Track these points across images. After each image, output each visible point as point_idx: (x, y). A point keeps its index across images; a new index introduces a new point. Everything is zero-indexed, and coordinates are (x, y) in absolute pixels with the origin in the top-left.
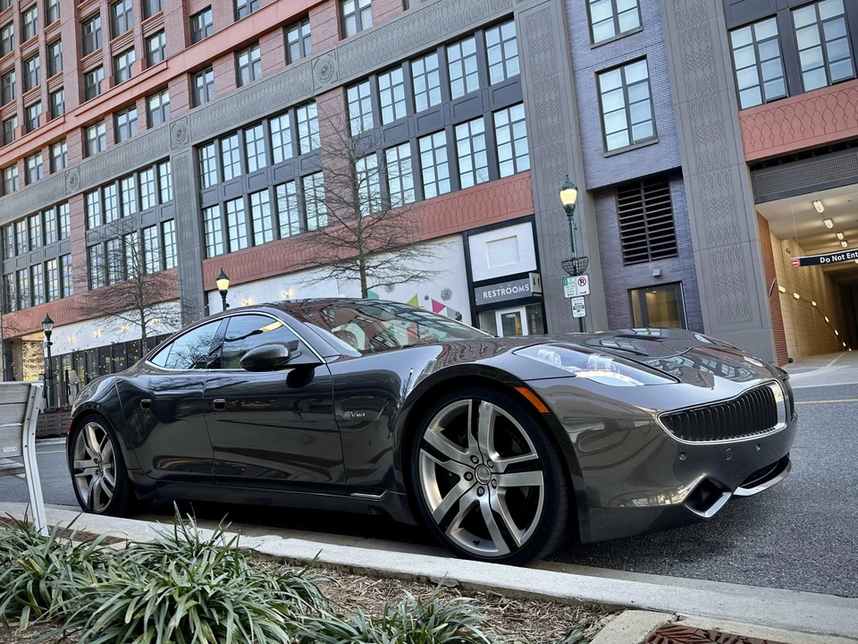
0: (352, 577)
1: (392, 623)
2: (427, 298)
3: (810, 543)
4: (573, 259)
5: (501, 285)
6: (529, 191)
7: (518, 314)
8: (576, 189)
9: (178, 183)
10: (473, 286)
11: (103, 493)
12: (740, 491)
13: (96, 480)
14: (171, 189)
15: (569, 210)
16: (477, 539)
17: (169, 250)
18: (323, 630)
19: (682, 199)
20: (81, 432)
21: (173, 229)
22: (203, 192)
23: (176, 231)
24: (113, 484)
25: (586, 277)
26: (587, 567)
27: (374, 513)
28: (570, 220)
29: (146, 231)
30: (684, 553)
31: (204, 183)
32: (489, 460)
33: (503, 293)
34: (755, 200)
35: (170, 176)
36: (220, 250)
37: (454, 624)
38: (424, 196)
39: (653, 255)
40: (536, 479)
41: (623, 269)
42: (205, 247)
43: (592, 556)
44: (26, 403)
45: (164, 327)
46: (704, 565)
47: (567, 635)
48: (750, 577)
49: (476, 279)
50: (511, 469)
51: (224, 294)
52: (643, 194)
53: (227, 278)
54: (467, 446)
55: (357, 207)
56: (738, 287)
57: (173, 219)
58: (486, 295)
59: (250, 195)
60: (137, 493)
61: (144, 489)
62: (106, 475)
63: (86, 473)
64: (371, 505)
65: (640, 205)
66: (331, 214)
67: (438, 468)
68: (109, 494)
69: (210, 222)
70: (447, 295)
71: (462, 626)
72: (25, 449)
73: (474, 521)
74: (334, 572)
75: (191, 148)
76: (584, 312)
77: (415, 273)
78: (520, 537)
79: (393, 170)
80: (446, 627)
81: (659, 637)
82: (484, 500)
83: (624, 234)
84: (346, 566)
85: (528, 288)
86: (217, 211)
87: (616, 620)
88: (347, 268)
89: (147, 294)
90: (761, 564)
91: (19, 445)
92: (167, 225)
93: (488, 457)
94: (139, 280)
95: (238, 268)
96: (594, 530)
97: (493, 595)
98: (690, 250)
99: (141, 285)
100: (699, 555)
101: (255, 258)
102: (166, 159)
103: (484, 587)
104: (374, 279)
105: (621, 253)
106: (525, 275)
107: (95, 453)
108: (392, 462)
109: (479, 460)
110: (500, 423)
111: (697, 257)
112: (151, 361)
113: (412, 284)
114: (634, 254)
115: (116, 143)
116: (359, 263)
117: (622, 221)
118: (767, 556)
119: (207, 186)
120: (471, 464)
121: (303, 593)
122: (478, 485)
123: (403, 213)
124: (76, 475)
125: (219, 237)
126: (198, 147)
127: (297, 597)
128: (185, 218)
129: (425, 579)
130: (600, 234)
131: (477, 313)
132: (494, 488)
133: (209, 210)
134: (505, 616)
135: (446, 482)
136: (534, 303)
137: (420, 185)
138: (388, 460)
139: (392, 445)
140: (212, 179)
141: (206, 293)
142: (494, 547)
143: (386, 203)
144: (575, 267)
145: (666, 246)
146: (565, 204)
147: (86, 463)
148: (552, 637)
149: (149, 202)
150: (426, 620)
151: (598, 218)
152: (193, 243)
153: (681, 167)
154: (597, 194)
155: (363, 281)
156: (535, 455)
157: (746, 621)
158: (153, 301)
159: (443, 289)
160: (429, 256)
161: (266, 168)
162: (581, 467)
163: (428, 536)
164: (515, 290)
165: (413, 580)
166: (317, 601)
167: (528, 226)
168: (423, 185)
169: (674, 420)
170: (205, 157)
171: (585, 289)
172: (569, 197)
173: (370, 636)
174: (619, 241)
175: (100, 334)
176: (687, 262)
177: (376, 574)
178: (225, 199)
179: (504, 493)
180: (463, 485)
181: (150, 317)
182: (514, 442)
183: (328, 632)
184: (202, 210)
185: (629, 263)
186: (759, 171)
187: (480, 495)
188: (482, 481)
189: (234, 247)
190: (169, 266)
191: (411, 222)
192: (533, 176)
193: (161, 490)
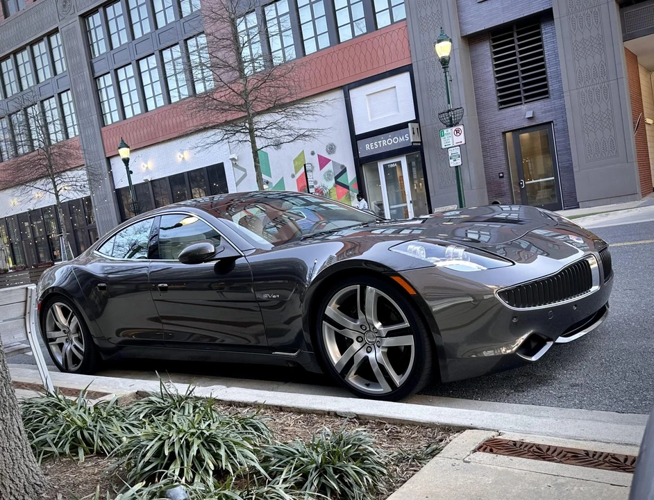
0: (282, 413)
1: (318, 445)
2: (313, 153)
3: (611, 374)
4: (449, 111)
5: (382, 137)
6: (406, 41)
7: (399, 164)
8: (451, 41)
9: (69, 54)
10: (355, 139)
11: (74, 356)
12: (561, 340)
13: (67, 347)
14: (63, 60)
15: (444, 62)
16: (368, 382)
17: (68, 119)
18: (277, 452)
19: (555, 41)
20: (50, 310)
21: (71, 99)
22: (93, 61)
23: (74, 101)
24: (83, 350)
25: (461, 127)
26: (449, 398)
27: (291, 366)
28: (445, 72)
29: (45, 102)
30: (519, 385)
31: (94, 52)
32: (374, 328)
33: (384, 144)
34: (624, 38)
35: (61, 47)
36: (116, 117)
37: (356, 444)
38: (304, 52)
39: (527, 98)
40: (409, 340)
41: (497, 112)
42: (102, 115)
43: (452, 390)
44: (26, 301)
45: (75, 194)
46: (532, 393)
47: (427, 447)
48: (561, 401)
49: (359, 131)
50: (390, 334)
51: (126, 161)
52: (516, 37)
53: (128, 147)
54: (358, 318)
55: (241, 70)
56: (606, 125)
57: (69, 90)
58: (369, 148)
59: (138, 61)
60: (102, 354)
61: (108, 351)
62: (75, 343)
63: (58, 341)
64: (289, 360)
65: (513, 48)
66: (218, 79)
67: (336, 334)
68: (80, 357)
69: (104, 91)
70: (331, 149)
71: (360, 445)
72: (29, 335)
73: (365, 370)
74: (269, 410)
75: (77, 18)
76: (460, 161)
77: (301, 132)
78: (398, 380)
79: (273, 29)
80: (350, 447)
81: (485, 446)
82: (371, 356)
83: (498, 78)
84: (277, 406)
85: (408, 138)
86: (109, 79)
87: (460, 437)
88: (237, 132)
89: (56, 164)
90: (571, 392)
91: (25, 332)
92: (64, 96)
93: (373, 325)
94: (47, 152)
95: (135, 133)
96: (451, 373)
97: (380, 423)
98: (561, 91)
99: (50, 157)
100: (529, 386)
101: (149, 123)
102: (56, 31)
103: (374, 417)
104: (263, 140)
105: (495, 98)
106: (404, 126)
107: (63, 326)
108: (302, 326)
109: (367, 328)
110: (381, 302)
111: (567, 98)
112: (98, 250)
113: (300, 142)
114: (508, 97)
115: (6, 18)
116: (248, 126)
117: (497, 66)
118: (578, 385)
119: (97, 55)
120: (361, 331)
121: (257, 429)
122: (367, 345)
123: (285, 74)
124: (50, 343)
125: (114, 105)
126: (85, 17)
127: (253, 431)
128: (81, 88)
129: (333, 413)
130: (476, 79)
131: (361, 165)
132: (379, 347)
133: (101, 78)
134: (388, 436)
135: (344, 344)
136: (415, 152)
137: (300, 41)
138: (298, 325)
139: (301, 313)
140: (100, 48)
141: (108, 159)
142: (380, 387)
143: (268, 64)
144: (451, 119)
145: (538, 88)
146: (440, 56)
147: (56, 334)
148: (418, 448)
149: (45, 74)
150: (338, 443)
151: (474, 64)
152: (90, 111)
153: (551, 8)
154: (472, 40)
155: (253, 142)
156: (407, 324)
157: (542, 434)
158: (62, 170)
159: (327, 144)
160: (313, 115)
161: (151, 33)
162: (440, 329)
163: (332, 381)
164: (396, 140)
165: (325, 414)
166: (265, 433)
167: (406, 76)
168: (302, 41)
169: (509, 294)
170: (92, 27)
171: (461, 139)
172: (443, 49)
173: (306, 454)
174: (494, 85)
175: (16, 203)
176: (557, 103)
177: (299, 411)
178: (116, 67)
179: (386, 350)
180: (356, 345)
181: (61, 186)
182: (392, 314)
183: (280, 452)
184: (95, 79)
185: (503, 106)
186: (628, 8)
187: (369, 352)
188: (369, 342)
189: (129, 114)
190: (71, 136)
191: (294, 81)
192: (410, 26)
193: (121, 352)
